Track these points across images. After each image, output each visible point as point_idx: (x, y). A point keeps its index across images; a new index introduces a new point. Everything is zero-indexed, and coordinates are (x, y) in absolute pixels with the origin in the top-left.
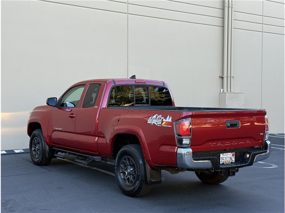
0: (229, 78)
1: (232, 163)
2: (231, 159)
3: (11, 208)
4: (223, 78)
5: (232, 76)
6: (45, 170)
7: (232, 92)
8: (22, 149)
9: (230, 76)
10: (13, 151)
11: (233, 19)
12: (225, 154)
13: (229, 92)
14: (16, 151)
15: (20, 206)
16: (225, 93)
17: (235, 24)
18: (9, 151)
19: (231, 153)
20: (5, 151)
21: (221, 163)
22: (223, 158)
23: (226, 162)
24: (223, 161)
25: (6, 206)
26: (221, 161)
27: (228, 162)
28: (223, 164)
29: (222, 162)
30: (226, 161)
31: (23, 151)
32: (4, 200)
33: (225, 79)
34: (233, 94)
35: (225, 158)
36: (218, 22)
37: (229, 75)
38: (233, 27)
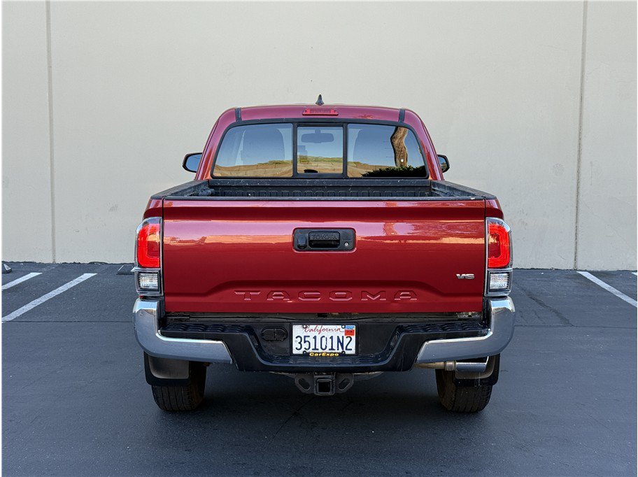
1: (342, 355)
2: (340, 342)
12: (312, 327)
19: (340, 327)
21: (295, 352)
22: (307, 339)
23: (320, 351)
24: (305, 345)
26: (295, 345)
27: (327, 350)
28: (306, 355)
29: (303, 349)
30: (318, 346)
35: (315, 338)
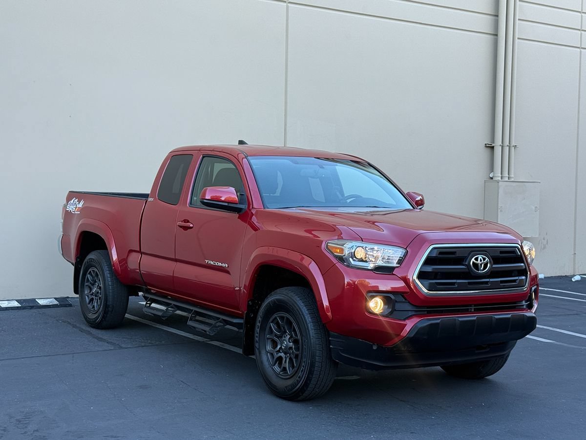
0: (507, 149)
3: (37, 431)
4: (493, 147)
5: (513, 144)
6: (107, 345)
7: (512, 180)
8: (55, 298)
9: (508, 144)
10: (34, 300)
11: (517, 18)
13: (507, 179)
14: (42, 302)
15: (58, 427)
16: (498, 182)
17: (523, 29)
18: (25, 301)
20: (17, 301)
25: (26, 427)
31: (56, 302)
32: (21, 412)
33: (498, 150)
34: (514, 184)
36: (484, 23)
37: (507, 142)
38: (517, 36)
